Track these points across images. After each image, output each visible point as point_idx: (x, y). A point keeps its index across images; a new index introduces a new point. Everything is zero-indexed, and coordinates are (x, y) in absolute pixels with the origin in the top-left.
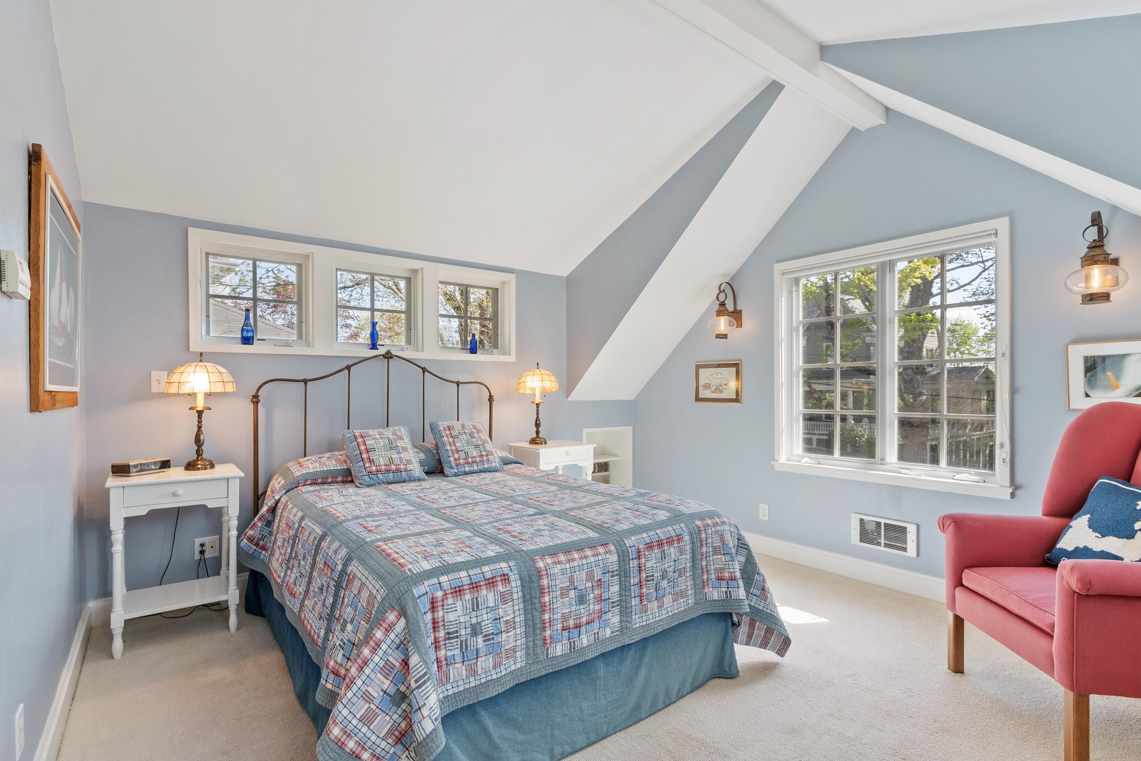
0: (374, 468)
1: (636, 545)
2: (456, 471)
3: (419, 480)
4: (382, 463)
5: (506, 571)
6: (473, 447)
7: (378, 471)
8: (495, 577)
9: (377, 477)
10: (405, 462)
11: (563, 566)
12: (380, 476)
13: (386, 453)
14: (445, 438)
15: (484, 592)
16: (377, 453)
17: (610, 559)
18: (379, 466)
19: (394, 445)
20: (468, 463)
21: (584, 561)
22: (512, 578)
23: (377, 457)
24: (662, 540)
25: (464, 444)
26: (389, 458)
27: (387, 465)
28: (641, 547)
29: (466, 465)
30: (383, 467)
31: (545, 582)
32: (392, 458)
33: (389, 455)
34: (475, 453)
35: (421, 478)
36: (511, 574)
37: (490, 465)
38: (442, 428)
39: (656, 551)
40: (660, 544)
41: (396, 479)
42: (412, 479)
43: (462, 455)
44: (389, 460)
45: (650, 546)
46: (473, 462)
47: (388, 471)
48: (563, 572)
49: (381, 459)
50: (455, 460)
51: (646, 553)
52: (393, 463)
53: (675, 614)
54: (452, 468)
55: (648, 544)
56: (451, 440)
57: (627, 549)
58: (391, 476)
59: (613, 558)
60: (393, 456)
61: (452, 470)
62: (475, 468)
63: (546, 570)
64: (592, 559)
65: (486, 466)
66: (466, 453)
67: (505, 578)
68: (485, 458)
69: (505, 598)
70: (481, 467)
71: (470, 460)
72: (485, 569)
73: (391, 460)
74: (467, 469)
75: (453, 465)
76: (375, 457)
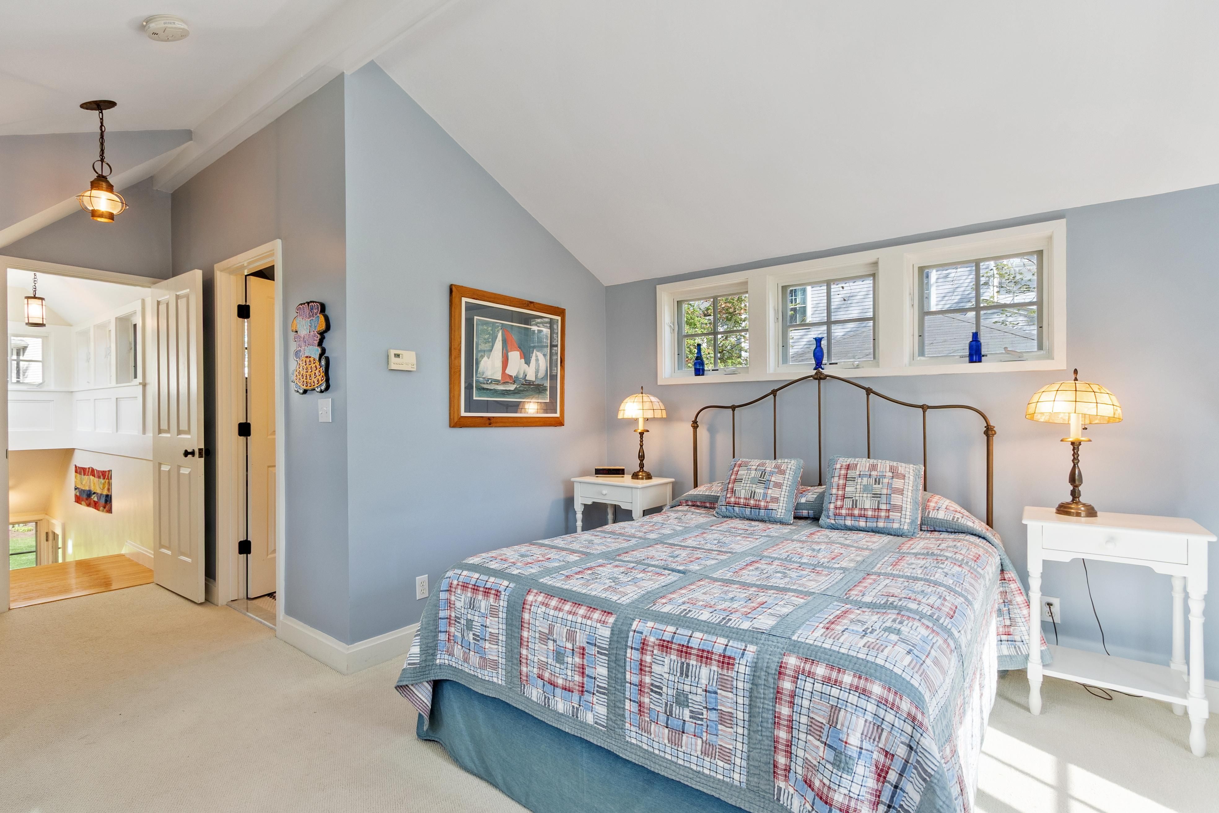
0: (733, 500)
1: (645, 633)
2: (833, 522)
3: (782, 523)
4: (742, 496)
5: (502, 589)
6: (869, 495)
7: (736, 504)
8: (491, 589)
9: (733, 509)
10: (768, 499)
11: (547, 611)
12: (737, 509)
13: (751, 485)
14: (836, 479)
15: (480, 597)
16: (742, 485)
17: (600, 630)
18: (739, 498)
19: (767, 477)
20: (852, 515)
21: (570, 617)
22: (502, 597)
23: (740, 488)
24: (691, 648)
25: (858, 490)
26: (752, 492)
27: (746, 499)
28: (652, 639)
29: (849, 518)
30: (742, 501)
31: (526, 616)
32: (755, 492)
33: (753, 489)
34: (868, 503)
35: (783, 521)
36: (503, 593)
37: (889, 525)
38: (838, 466)
39: (674, 657)
40: (684, 651)
41: (753, 516)
42: (771, 519)
43: (848, 503)
44: (751, 494)
45: (665, 646)
46: (860, 516)
47: (746, 505)
48: (545, 617)
49: (743, 491)
50: (836, 508)
51: (655, 652)
52: (754, 498)
53: (703, 774)
54: (828, 517)
55: (664, 641)
56: (842, 482)
57: (629, 631)
58: (748, 511)
59: (603, 632)
60: (757, 491)
61: (828, 520)
62: (862, 524)
63: (531, 606)
64: (580, 620)
65: (881, 524)
66: (855, 504)
67: (498, 594)
68: (883, 514)
69: (493, 612)
70: (871, 524)
71: (856, 512)
72: (492, 579)
73: (753, 494)
74: (849, 523)
75: (831, 514)
76: (738, 488)
